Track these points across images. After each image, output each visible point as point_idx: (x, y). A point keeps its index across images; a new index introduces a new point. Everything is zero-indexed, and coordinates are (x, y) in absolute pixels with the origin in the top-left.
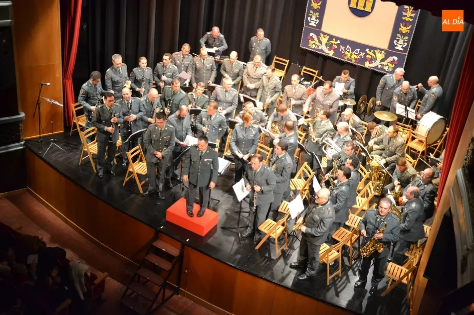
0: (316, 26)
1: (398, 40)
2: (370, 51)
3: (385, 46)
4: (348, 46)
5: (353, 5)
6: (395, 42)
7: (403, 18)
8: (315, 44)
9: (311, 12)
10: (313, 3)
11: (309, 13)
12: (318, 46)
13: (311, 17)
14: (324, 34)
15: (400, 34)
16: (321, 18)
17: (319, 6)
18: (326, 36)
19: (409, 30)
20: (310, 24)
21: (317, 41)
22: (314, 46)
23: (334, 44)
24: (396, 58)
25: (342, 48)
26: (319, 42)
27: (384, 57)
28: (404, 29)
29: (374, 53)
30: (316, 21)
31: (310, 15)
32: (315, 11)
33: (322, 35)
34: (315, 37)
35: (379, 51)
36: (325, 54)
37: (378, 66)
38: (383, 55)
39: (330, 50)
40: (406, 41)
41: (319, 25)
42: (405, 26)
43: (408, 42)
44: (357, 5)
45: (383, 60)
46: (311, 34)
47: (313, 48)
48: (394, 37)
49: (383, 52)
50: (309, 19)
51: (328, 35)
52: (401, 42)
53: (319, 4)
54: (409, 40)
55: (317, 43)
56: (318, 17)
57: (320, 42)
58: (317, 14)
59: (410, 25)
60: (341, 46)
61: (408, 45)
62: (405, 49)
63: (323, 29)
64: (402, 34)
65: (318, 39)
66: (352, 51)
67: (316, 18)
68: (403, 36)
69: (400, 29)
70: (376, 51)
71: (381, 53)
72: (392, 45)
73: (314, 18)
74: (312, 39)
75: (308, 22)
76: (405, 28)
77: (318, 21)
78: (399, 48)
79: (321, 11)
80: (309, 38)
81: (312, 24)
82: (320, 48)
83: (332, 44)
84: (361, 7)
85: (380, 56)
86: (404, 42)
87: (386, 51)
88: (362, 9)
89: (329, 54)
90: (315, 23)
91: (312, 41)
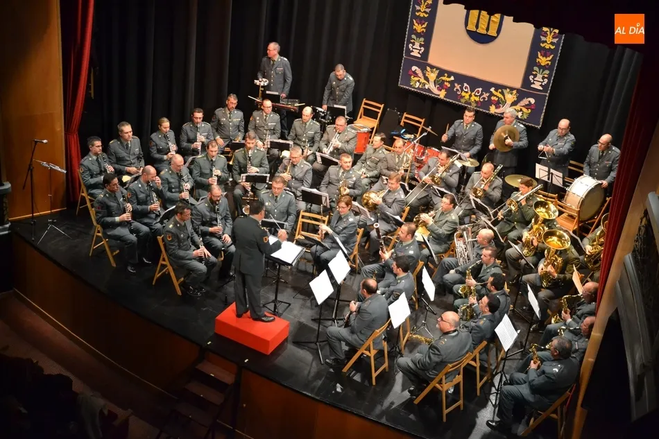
0: (420, 56)
1: (535, 76)
2: (496, 90)
3: (518, 84)
4: (465, 85)
5: (472, 27)
6: (531, 77)
7: (541, 45)
8: (419, 81)
9: (413, 36)
10: (416, 24)
11: (410, 38)
13: (414, 44)
14: (432, 67)
15: (538, 66)
16: (427, 46)
17: (424, 28)
18: (435, 70)
19: (550, 61)
20: (412, 54)
21: (423, 77)
22: (418, 84)
23: (447, 81)
24: (533, 101)
25: (457, 86)
26: (425, 79)
27: (515, 99)
28: (543, 61)
29: (502, 93)
30: (420, 50)
31: (412, 41)
32: (419, 35)
33: (428, 68)
34: (419, 71)
35: (508, 90)
36: (433, 95)
38: (515, 96)
39: (441, 90)
40: (546, 76)
41: (425, 55)
42: (545, 55)
43: (549, 79)
44: (477, 27)
45: (514, 104)
46: (414, 68)
47: (417, 87)
48: (529, 71)
49: (515, 92)
50: (410, 47)
51: (437, 68)
52: (539, 77)
53: (424, 26)
54: (550, 75)
55: (422, 80)
56: (423, 43)
57: (427, 79)
58: (422, 39)
59: (551, 55)
60: (456, 85)
61: (549, 83)
62: (545, 87)
63: (431, 61)
64: (540, 67)
65: (424, 75)
66: (472, 91)
67: (421, 46)
68: (541, 70)
69: (538, 60)
70: (504, 91)
71: (512, 94)
72: (526, 82)
73: (417, 46)
74: (415, 74)
75: (409, 51)
76: (545, 58)
77: (423, 49)
78: (537, 86)
79: (427, 36)
80: (411, 73)
81: (415, 53)
82: (427, 87)
83: (443, 81)
84: (483, 29)
85: (510, 98)
86: (543, 78)
87: (518, 91)
88: (485, 32)
89: (439, 95)
90: (419, 53)
91: (415, 77)
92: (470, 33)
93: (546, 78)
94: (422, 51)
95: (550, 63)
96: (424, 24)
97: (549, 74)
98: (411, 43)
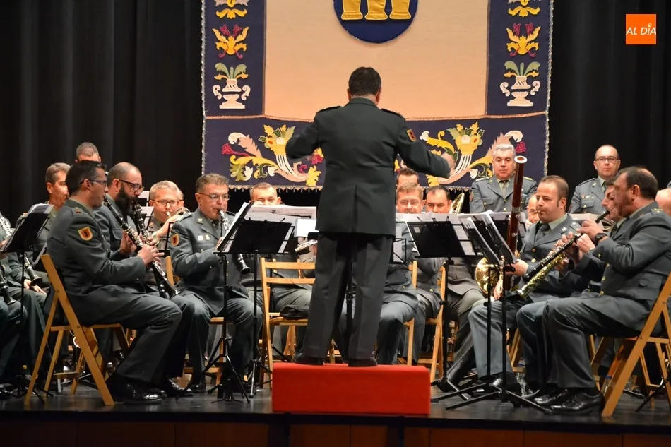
0: (242, 107)
1: (512, 81)
2: (433, 135)
3: (478, 109)
5: (352, 12)
6: (503, 87)
7: (510, 12)
8: (250, 164)
9: (220, 66)
10: (222, 38)
11: (212, 72)
12: (265, 168)
13: (223, 83)
14: (276, 124)
15: (512, 59)
16: (255, 79)
17: (243, 42)
18: (284, 128)
19: (534, 41)
20: (223, 106)
21: (258, 153)
22: (249, 172)
24: (518, 135)
26: (264, 156)
27: (480, 142)
28: (521, 44)
29: (448, 138)
30: (242, 92)
31: (219, 77)
32: (232, 61)
33: (269, 130)
34: (247, 142)
35: (460, 127)
36: (290, 187)
37: (468, 174)
38: (478, 137)
39: (306, 171)
40: (534, 74)
41: (255, 102)
42: (523, 32)
43: (542, 78)
44: (364, 9)
45: (479, 152)
46: (233, 138)
47: (248, 177)
48: (496, 74)
49: (475, 127)
50: (216, 93)
51: (289, 124)
52: (521, 81)
53: (241, 38)
54: (542, 70)
55: (259, 160)
56: (244, 76)
57: (268, 154)
58: (242, 68)
59: (534, 27)
61: (543, 86)
62: (537, 99)
63: (271, 110)
64: (518, 58)
65: (260, 146)
67: (241, 83)
68: (522, 65)
69: (510, 46)
70: (452, 131)
71: (469, 133)
72: (496, 100)
73: (232, 84)
74: (239, 150)
75: (214, 103)
76: (523, 38)
77: (247, 89)
78: (520, 101)
79: (254, 58)
80: (226, 150)
81: (231, 103)
82: (271, 172)
84: (378, 10)
85: (467, 142)
86: (530, 80)
87: (481, 122)
88: (383, 16)
89: (304, 183)
90: (239, 100)
91: (238, 156)
92: (349, 26)
93: (536, 78)
94: (247, 93)
95: (536, 45)
96: (240, 32)
97: (539, 70)
98: (217, 82)
